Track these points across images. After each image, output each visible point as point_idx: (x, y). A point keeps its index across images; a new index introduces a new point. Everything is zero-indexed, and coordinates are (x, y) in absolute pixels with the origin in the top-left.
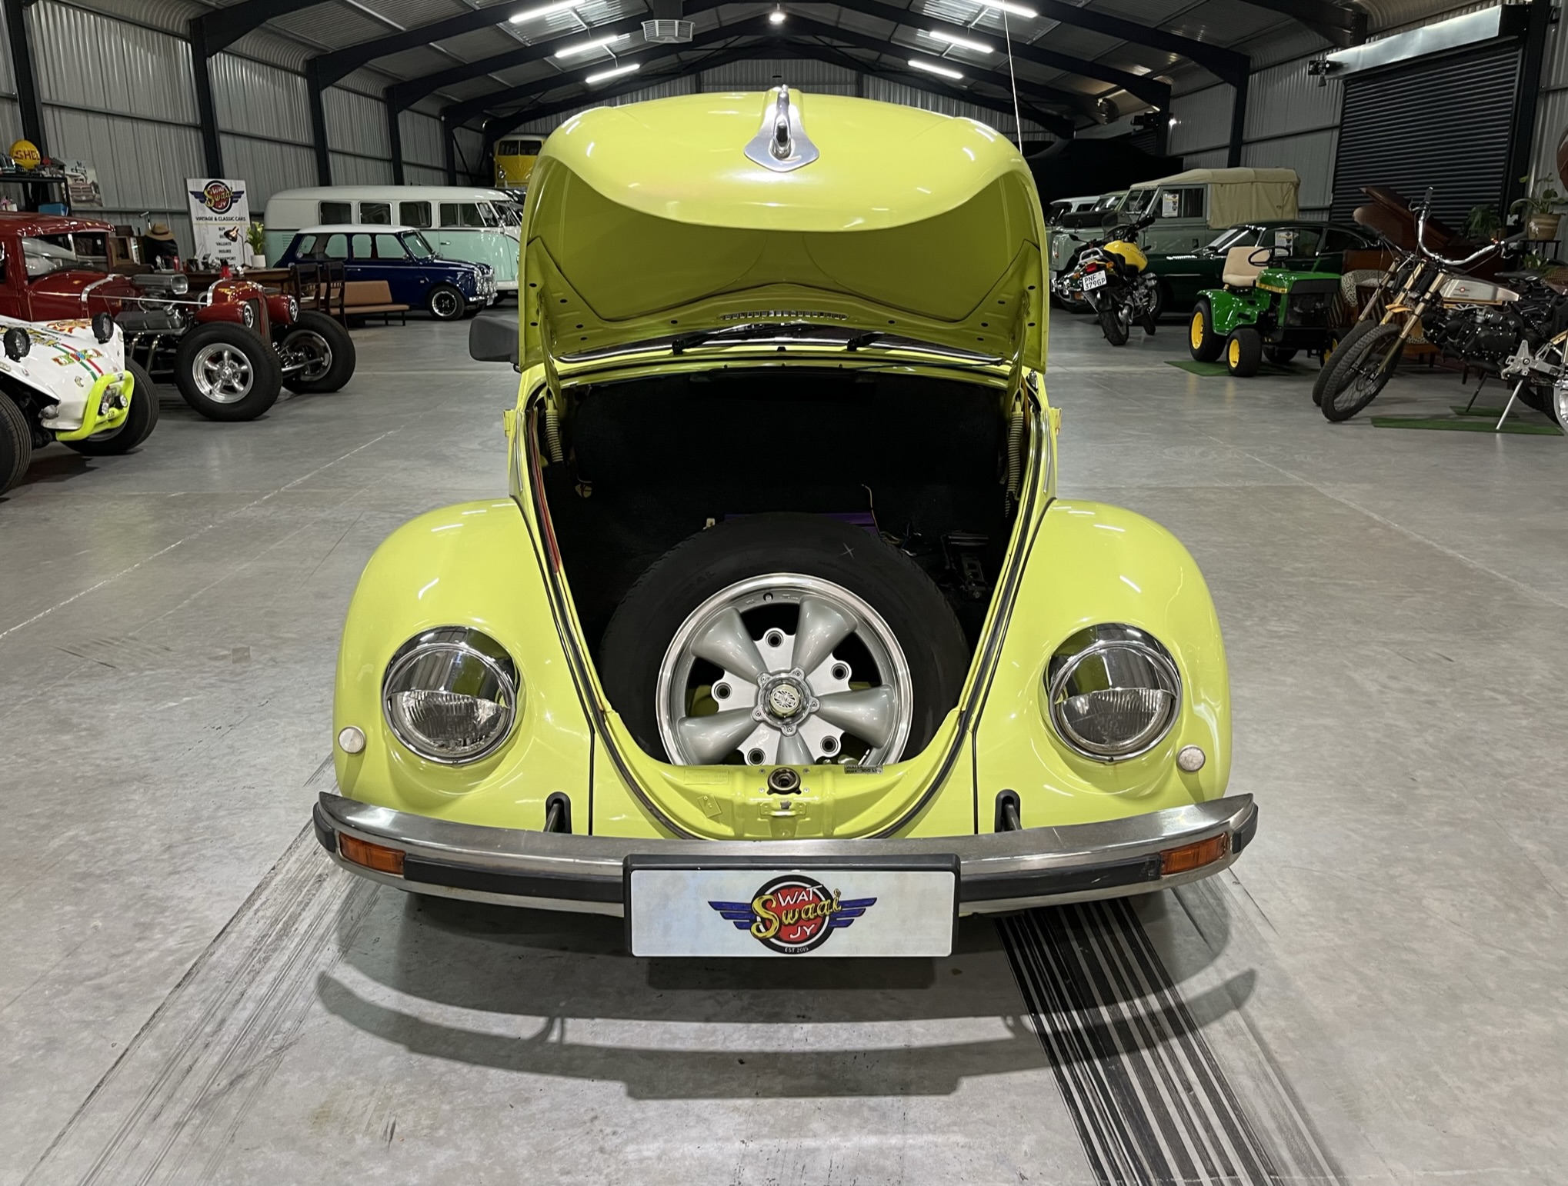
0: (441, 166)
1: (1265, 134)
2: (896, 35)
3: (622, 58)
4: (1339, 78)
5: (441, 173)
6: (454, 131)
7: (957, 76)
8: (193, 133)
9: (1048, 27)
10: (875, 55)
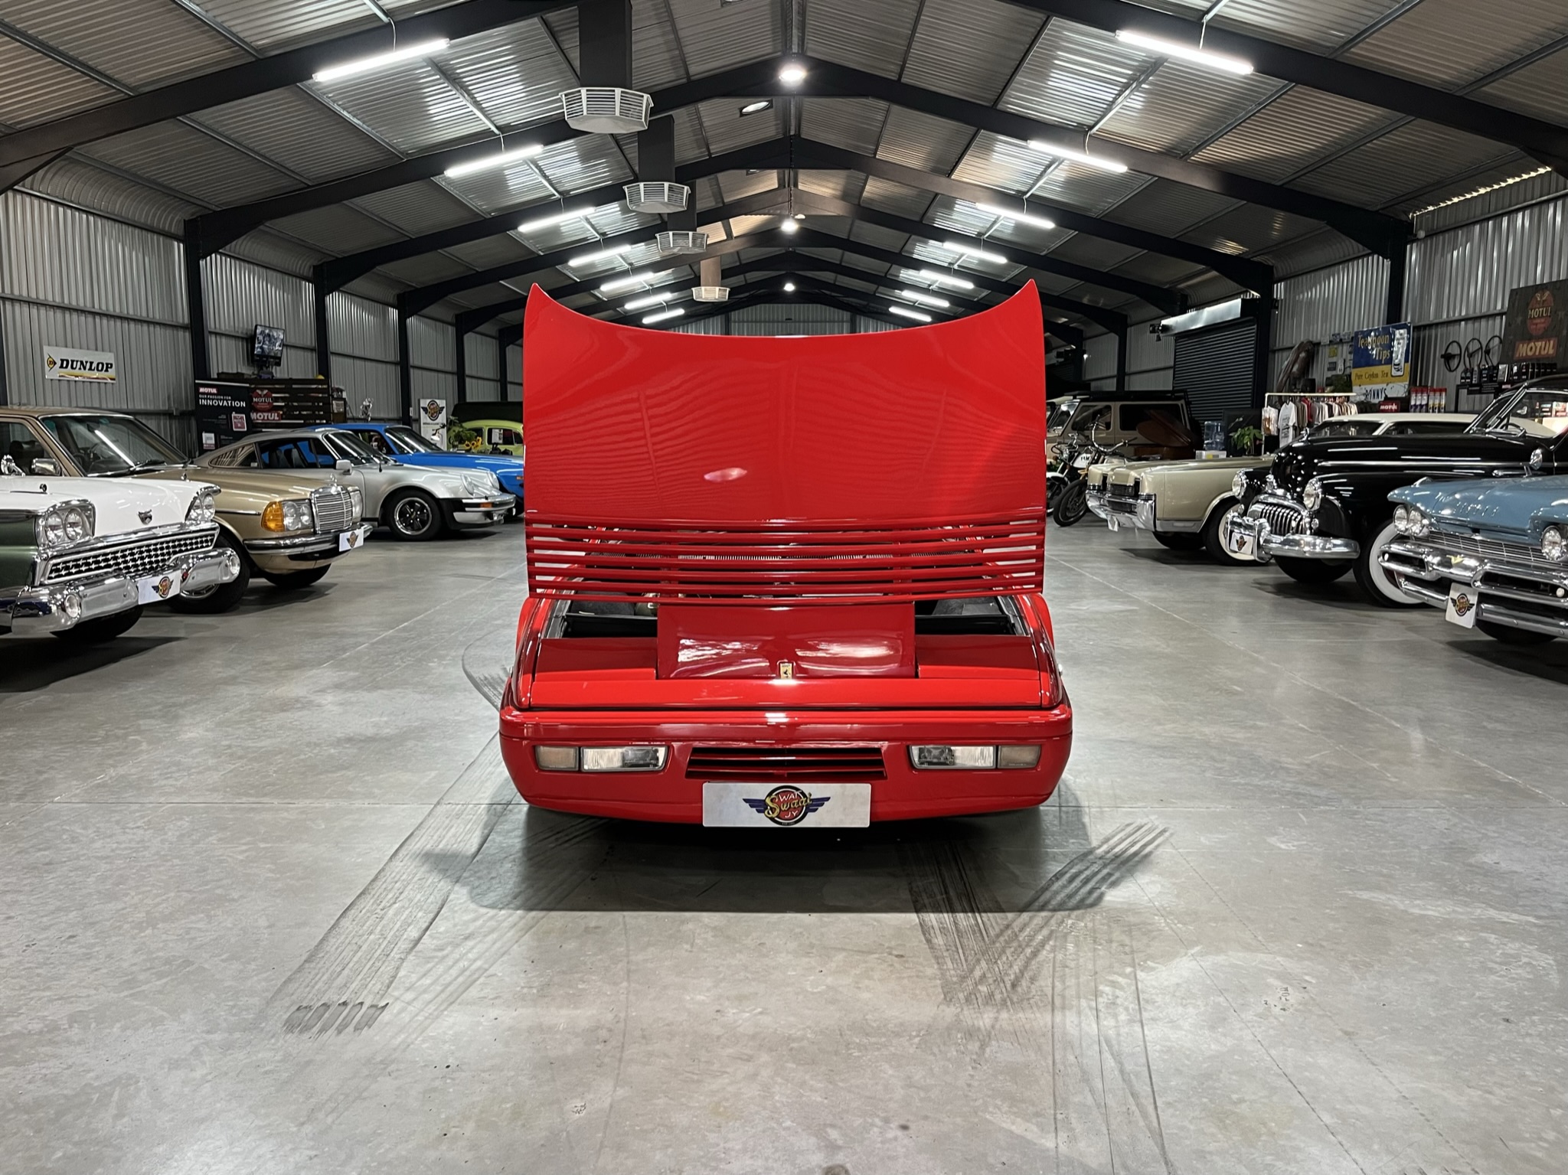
1: (1139, 369)
2: (879, 291)
3: (670, 306)
4: (1171, 336)
7: (927, 319)
8: (393, 367)
9: (985, 293)
10: (865, 303)
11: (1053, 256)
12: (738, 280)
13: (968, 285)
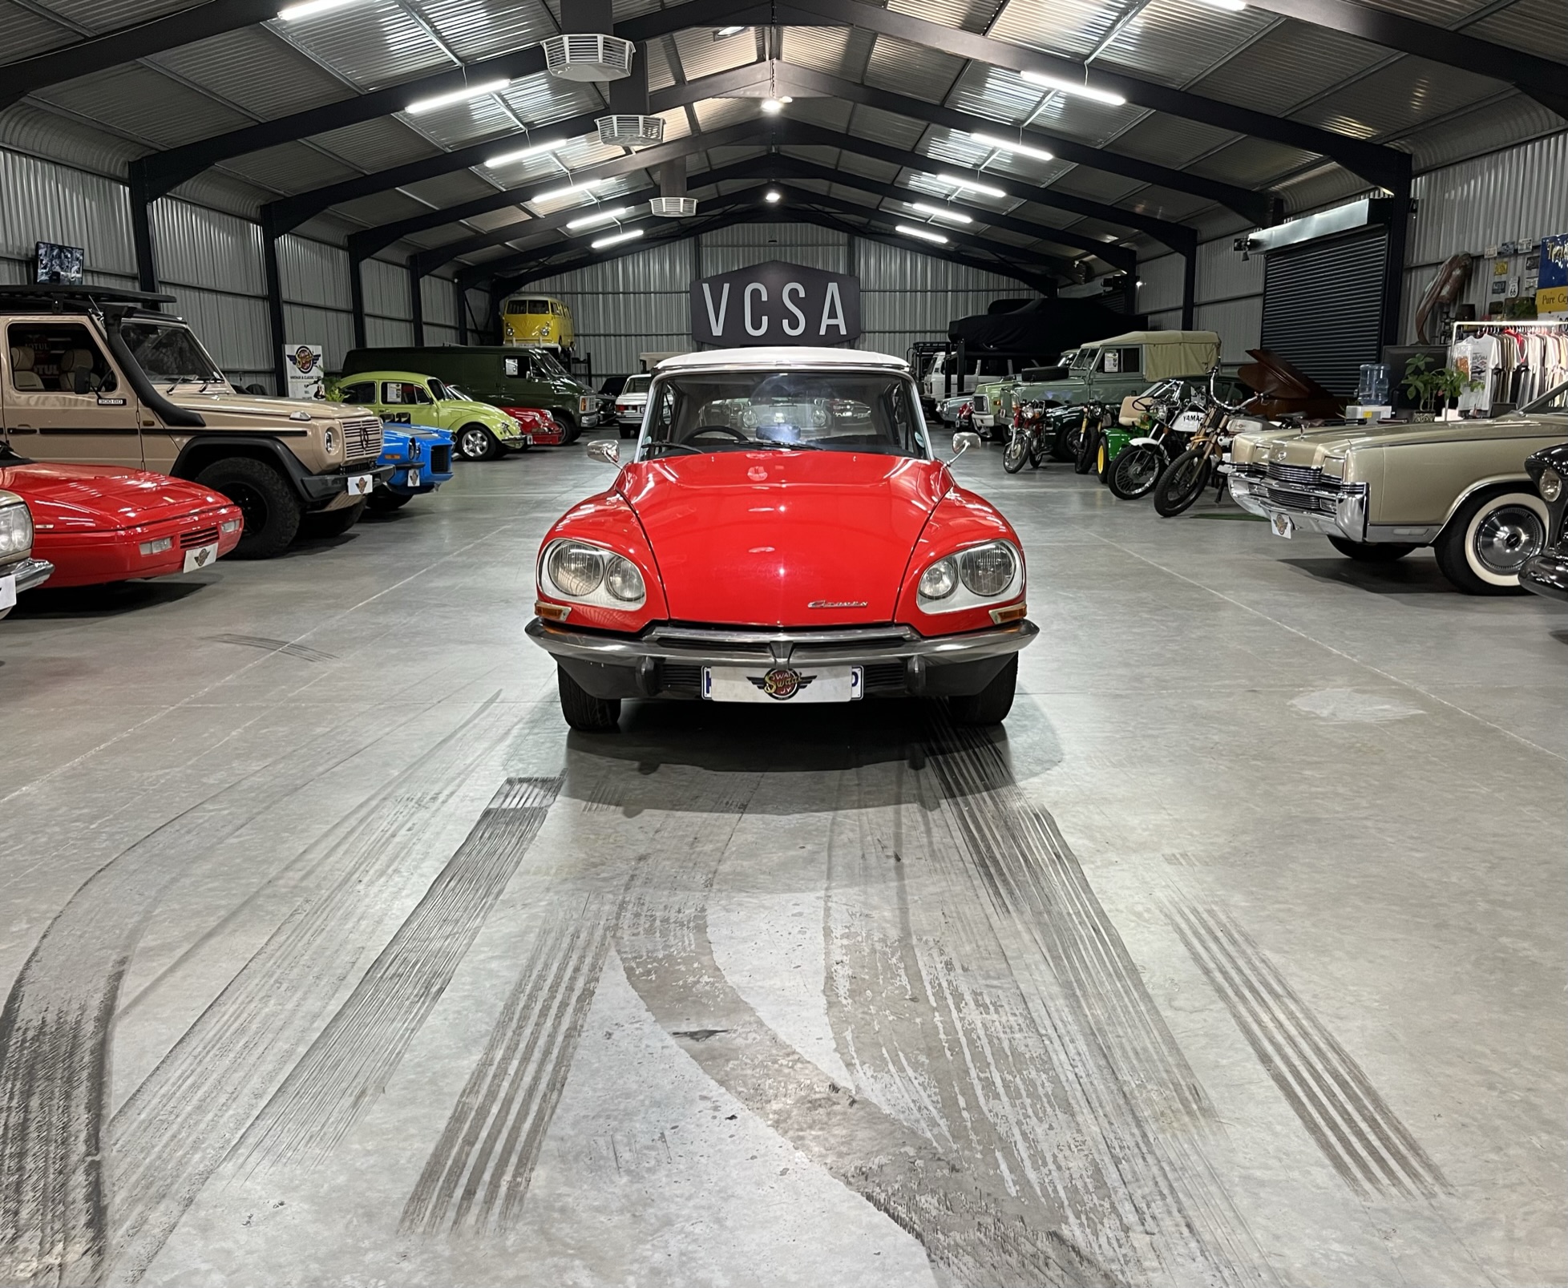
0: (452, 324)
1: (1211, 298)
2: (883, 204)
3: (626, 225)
4: (1261, 253)
5: (453, 331)
6: (467, 292)
7: (942, 240)
8: (260, 303)
9: (1018, 203)
10: (865, 220)
11: (1110, 150)
12: (708, 191)
13: (999, 194)
